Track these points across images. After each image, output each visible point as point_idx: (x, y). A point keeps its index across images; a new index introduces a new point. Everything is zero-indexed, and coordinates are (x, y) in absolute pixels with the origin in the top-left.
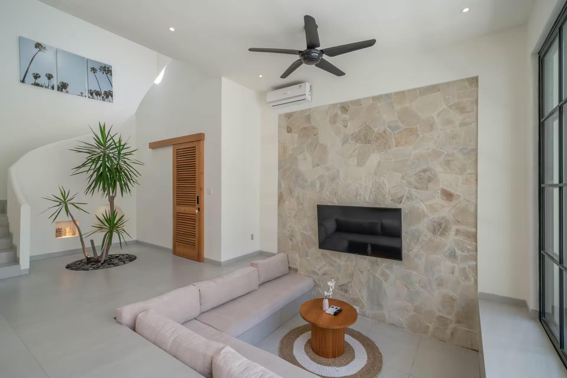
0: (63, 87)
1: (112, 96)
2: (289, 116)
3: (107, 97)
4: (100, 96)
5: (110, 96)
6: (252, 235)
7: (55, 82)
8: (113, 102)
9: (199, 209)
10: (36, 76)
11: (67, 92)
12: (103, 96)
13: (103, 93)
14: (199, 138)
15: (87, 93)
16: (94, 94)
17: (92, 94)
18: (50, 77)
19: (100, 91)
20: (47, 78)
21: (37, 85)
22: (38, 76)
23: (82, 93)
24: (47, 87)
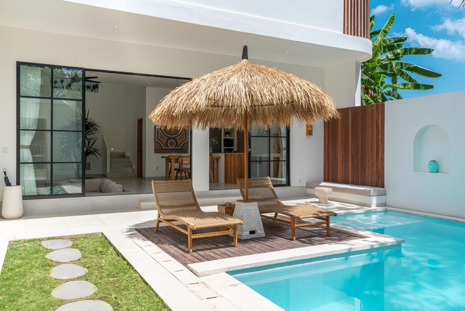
1: (98, 88)
3: (94, 89)
4: (90, 89)
5: (96, 88)
8: (98, 92)
12: (92, 88)
13: (92, 86)
19: (90, 85)
20: (60, 82)
22: (56, 82)
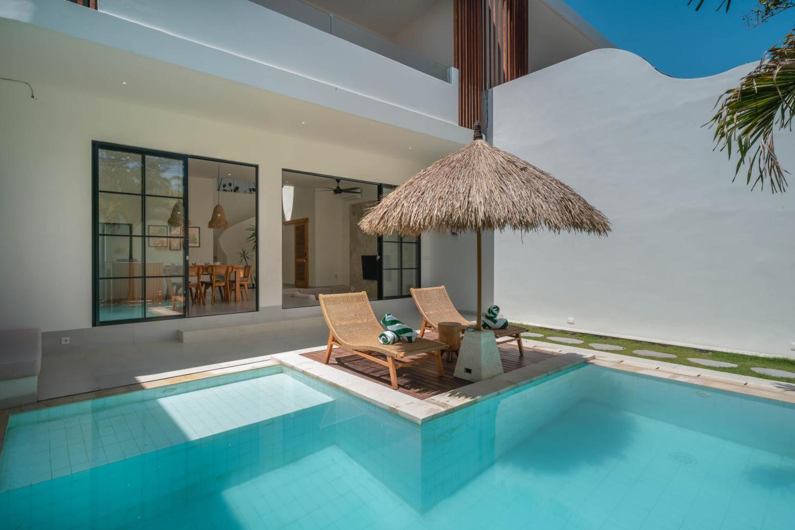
0: (236, 189)
2: (354, 205)
6: (336, 276)
7: (233, 187)
9: (306, 260)
10: (224, 186)
11: (238, 192)
14: (306, 220)
15: (248, 191)
16: (252, 191)
17: (251, 191)
18: (230, 185)
21: (224, 190)
23: (246, 191)
24: (229, 191)
